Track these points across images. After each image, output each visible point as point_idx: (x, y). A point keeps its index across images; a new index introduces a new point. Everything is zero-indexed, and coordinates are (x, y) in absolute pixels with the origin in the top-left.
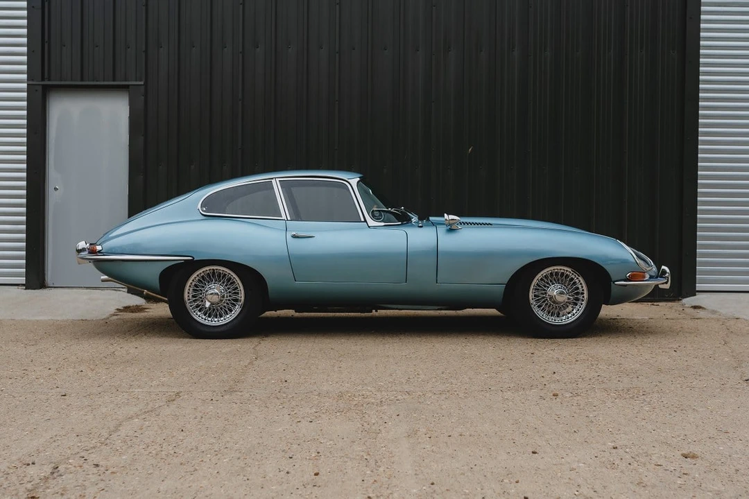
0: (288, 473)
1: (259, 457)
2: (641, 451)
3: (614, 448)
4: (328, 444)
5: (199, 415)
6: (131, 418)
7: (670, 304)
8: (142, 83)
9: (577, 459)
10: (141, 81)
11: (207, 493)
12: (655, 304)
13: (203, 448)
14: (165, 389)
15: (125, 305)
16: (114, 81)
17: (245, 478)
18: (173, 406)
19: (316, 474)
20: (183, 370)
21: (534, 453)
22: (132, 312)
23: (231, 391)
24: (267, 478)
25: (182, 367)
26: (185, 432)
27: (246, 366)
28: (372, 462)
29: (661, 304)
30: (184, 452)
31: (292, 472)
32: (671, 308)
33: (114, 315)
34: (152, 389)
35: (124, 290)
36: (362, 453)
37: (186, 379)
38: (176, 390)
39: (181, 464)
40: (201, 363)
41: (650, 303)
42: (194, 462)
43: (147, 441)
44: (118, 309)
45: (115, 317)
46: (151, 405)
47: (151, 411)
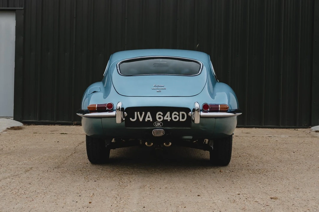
0: (77, 202)
1: (65, 195)
2: (251, 196)
3: (238, 194)
4: (100, 190)
5: (39, 177)
6: (6, 178)
7: (304, 130)
8: (23, 8)
9: (218, 199)
10: (22, 7)
11: (36, 209)
12: (296, 129)
13: (39, 191)
14: (25, 166)
15: (12, 126)
16: (8, 7)
17: (56, 204)
18: (28, 173)
19: (90, 203)
20: (36, 157)
21: (198, 196)
22: (15, 130)
23: (58, 167)
24: (66, 204)
25: (36, 156)
26: (31, 185)
27: (69, 156)
28: (118, 199)
29: (299, 129)
30: (29, 193)
31: (79, 202)
32: (304, 131)
33: (5, 131)
34: (19, 166)
35: (12, 118)
36: (115, 195)
37: (37, 161)
38: (30, 166)
39: (27, 198)
40: (46, 155)
41: (293, 129)
42: (33, 197)
43: (12, 188)
44: (8, 128)
45: (6, 132)
46: (17, 172)
47: (17, 176)
